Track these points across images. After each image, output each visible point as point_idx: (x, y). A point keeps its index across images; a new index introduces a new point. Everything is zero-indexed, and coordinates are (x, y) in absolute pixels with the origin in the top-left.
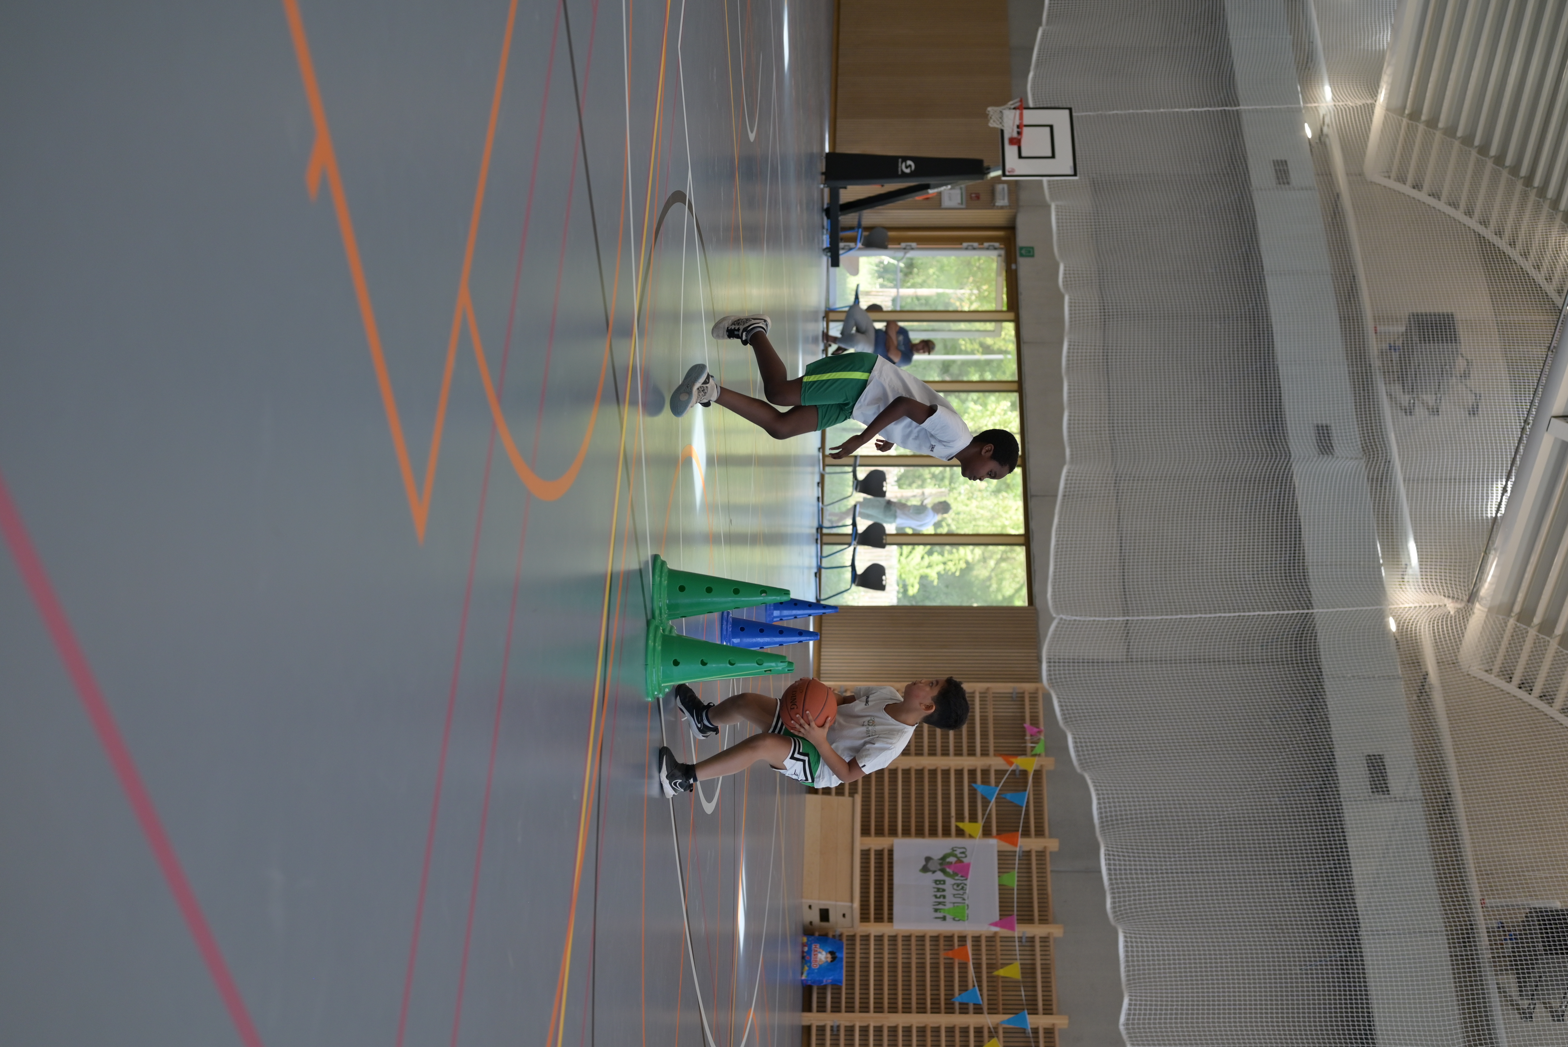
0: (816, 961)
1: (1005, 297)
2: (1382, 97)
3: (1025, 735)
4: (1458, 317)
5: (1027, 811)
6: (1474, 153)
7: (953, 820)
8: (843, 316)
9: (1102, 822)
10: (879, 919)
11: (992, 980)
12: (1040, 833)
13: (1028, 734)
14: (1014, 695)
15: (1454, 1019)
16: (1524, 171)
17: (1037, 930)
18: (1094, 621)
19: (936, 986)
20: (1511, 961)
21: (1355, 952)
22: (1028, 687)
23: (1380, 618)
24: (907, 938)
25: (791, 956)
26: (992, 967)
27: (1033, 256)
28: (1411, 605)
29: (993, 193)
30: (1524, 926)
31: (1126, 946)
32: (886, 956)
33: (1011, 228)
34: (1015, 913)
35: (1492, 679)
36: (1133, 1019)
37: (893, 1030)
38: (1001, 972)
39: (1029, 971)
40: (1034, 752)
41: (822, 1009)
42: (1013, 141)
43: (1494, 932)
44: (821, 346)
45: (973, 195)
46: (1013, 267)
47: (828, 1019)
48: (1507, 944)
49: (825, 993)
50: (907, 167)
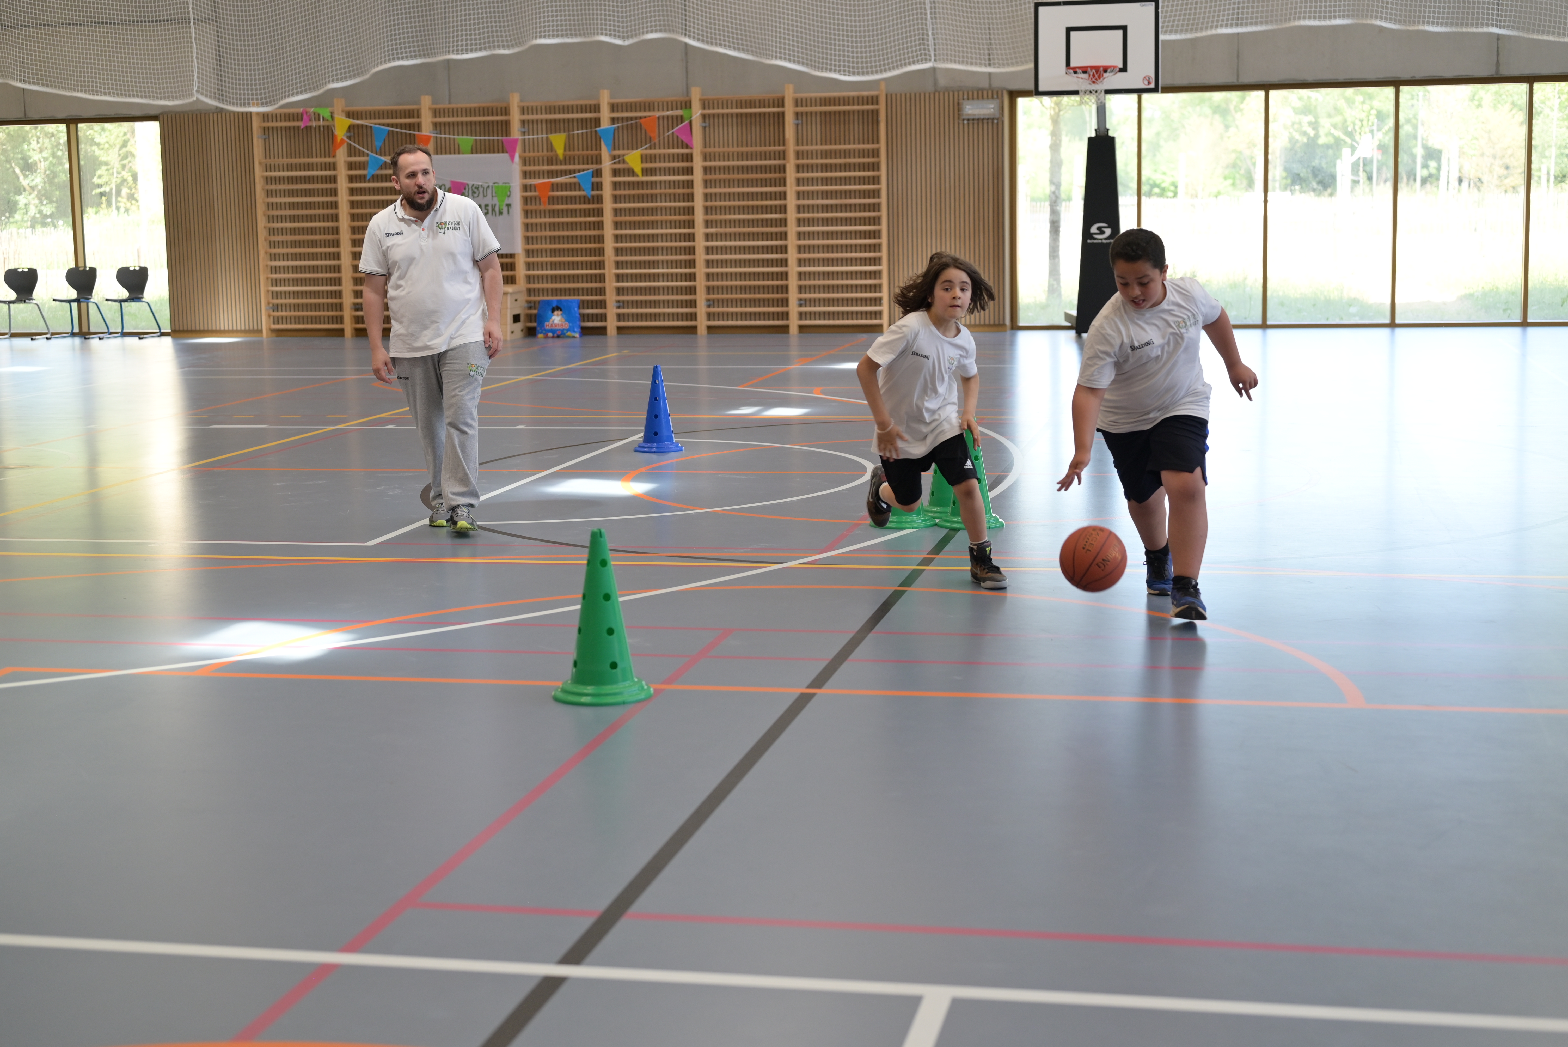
3: (311, 127)
10: (514, 267)
11: (567, 160)
12: (415, 114)
13: (309, 124)
14: (264, 137)
17: (516, 118)
22: (256, 124)
25: (557, 347)
26: (554, 161)
32: (544, 259)
34: (500, 138)
39: (554, 126)
40: (330, 118)
41: (603, 317)
47: (612, 311)
49: (588, 315)
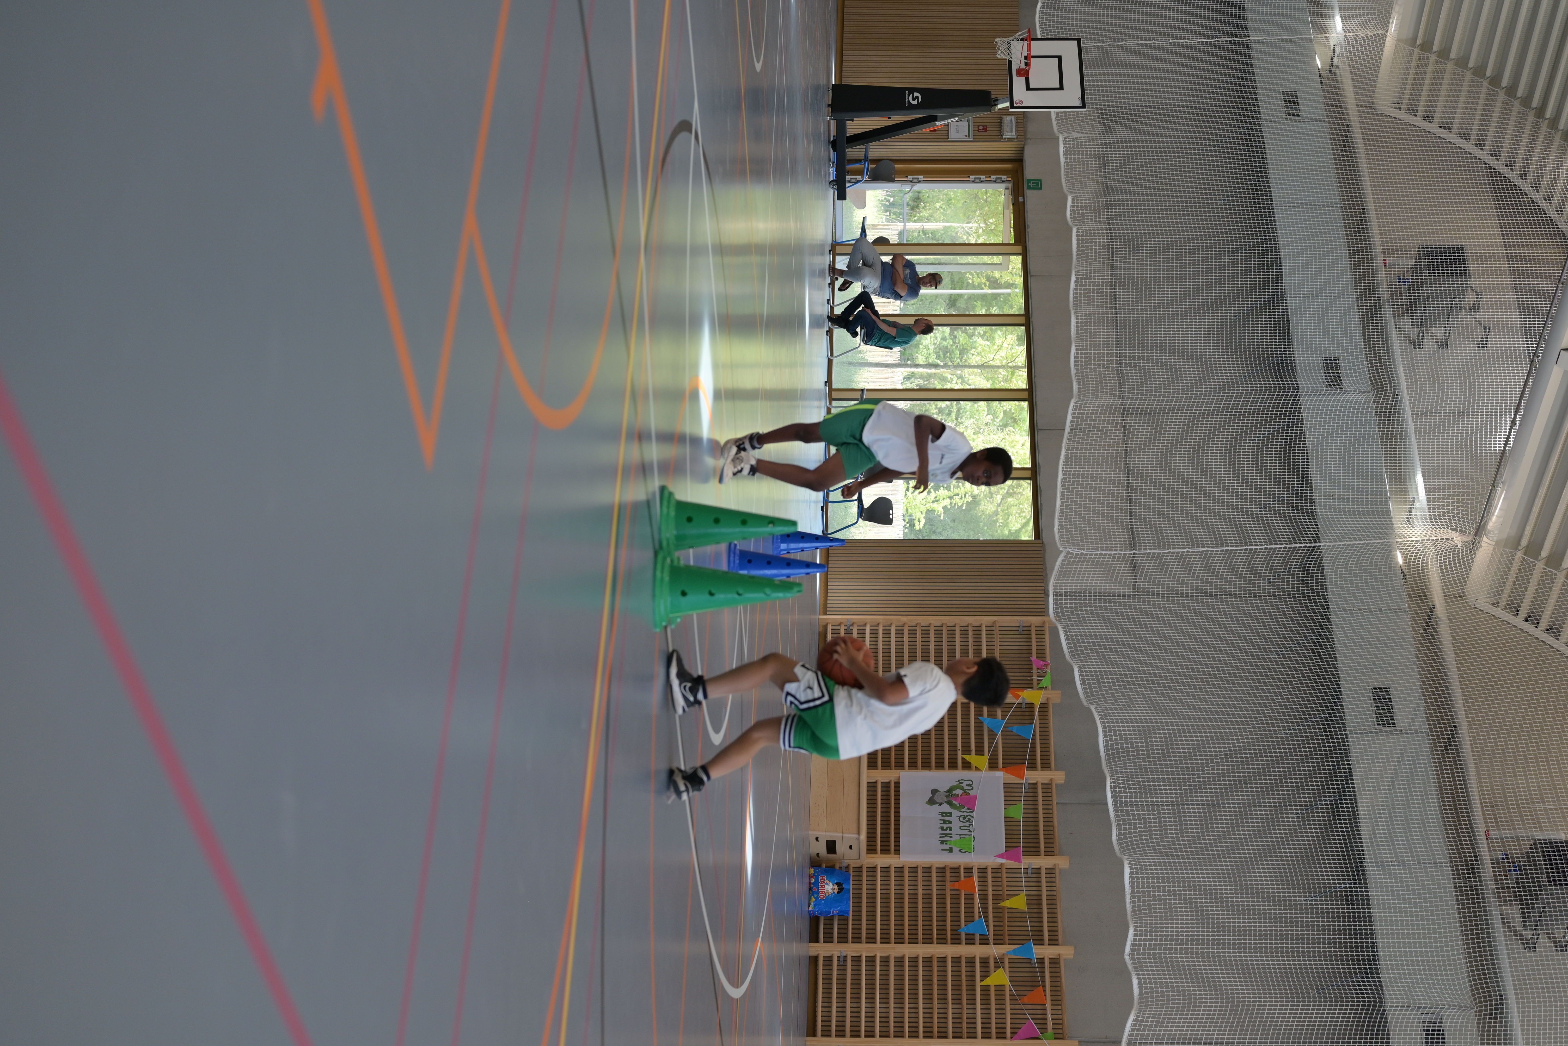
0: (823, 892)
1: (1012, 230)
2: (1393, 27)
3: (1032, 669)
4: (1468, 249)
5: (1034, 743)
6: (1486, 84)
7: (960, 753)
8: (849, 250)
9: (1108, 755)
10: (885, 851)
11: (998, 910)
12: (1046, 765)
13: (1034, 667)
14: (1021, 629)
15: (1458, 950)
16: (1535, 103)
17: (1043, 862)
18: (1101, 554)
19: (942, 917)
20: (1515, 892)
21: (1360, 883)
22: (1035, 620)
23: (1387, 551)
24: (914, 870)
25: (799, 887)
26: (998, 898)
27: (1041, 189)
28: (1419, 538)
29: (1000, 125)
30: (1528, 857)
31: (1132, 878)
32: (893, 887)
33: (1018, 161)
34: (1022, 845)
35: (1499, 612)
36: (1139, 950)
37: (900, 960)
38: (1007, 903)
39: (1035, 902)
40: (1040, 686)
41: (829, 939)
42: (1020, 73)
43: (1498, 863)
44: (828, 280)
45: (981, 128)
46: (1021, 199)
47: (835, 950)
48: (1511, 875)
49: (832, 924)
50: (914, 99)
